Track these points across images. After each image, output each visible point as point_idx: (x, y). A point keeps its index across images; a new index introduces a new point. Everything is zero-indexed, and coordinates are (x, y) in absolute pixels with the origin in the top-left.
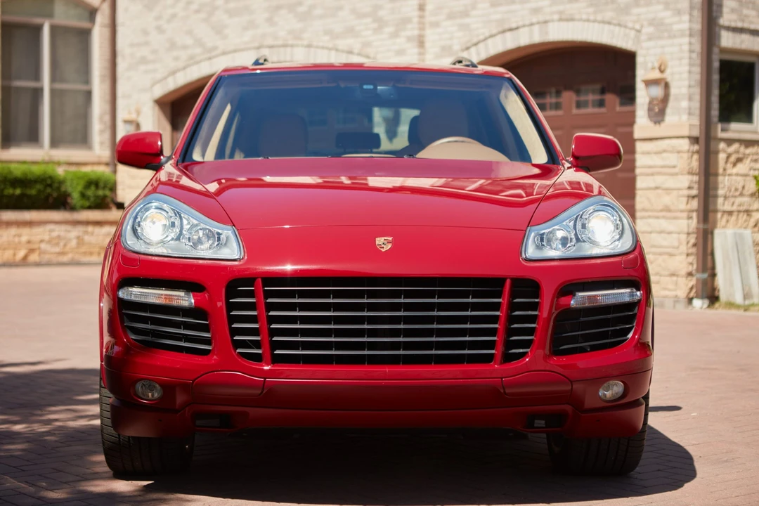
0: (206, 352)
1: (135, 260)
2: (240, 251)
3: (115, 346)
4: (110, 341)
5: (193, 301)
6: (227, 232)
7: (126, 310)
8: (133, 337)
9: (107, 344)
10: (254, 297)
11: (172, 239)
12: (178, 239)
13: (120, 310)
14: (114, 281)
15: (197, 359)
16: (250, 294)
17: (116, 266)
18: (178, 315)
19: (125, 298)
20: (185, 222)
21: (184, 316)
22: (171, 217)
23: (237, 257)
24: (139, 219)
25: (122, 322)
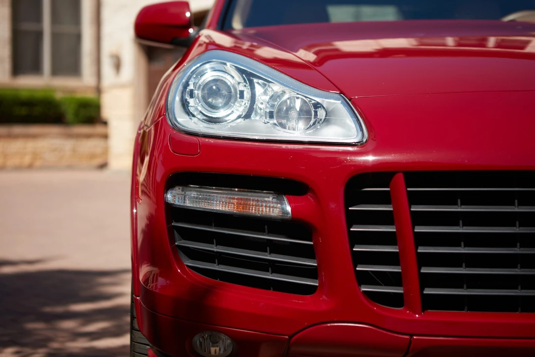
0: (310, 290)
1: (193, 145)
2: (362, 130)
3: (160, 279)
4: (151, 272)
5: (289, 209)
6: (334, 102)
7: (177, 221)
8: (189, 263)
9: (145, 275)
10: (389, 203)
11: (239, 117)
12: (247, 116)
13: (169, 222)
14: (158, 178)
15: (298, 301)
16: (384, 198)
17: (161, 158)
18: (261, 231)
19: (177, 203)
20: (259, 90)
21: (271, 232)
22: (239, 83)
23: (356, 140)
24: (191, 87)
25: (173, 240)
